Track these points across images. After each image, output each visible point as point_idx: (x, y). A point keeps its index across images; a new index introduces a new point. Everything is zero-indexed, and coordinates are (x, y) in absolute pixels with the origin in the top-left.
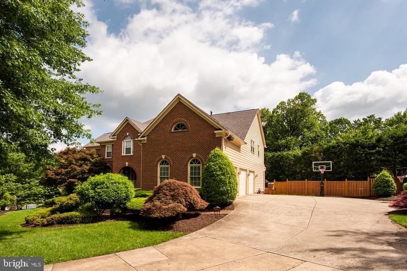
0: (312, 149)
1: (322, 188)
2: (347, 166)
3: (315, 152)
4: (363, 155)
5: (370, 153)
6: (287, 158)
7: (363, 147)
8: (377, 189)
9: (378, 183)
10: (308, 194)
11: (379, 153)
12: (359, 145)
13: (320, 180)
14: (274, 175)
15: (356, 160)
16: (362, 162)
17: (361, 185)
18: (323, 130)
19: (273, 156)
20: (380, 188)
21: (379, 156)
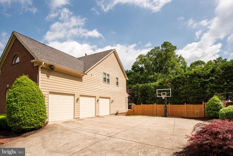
0: (165, 80)
1: (166, 111)
2: (188, 93)
3: (167, 83)
4: (199, 83)
5: (205, 82)
6: (150, 87)
7: (199, 77)
8: (208, 112)
9: (209, 107)
10: (156, 115)
11: (212, 81)
12: (197, 76)
13: (164, 104)
14: (142, 100)
15: (194, 88)
16: (198, 89)
17: (198, 109)
18: (182, 68)
19: (142, 86)
20: (210, 111)
21: (212, 84)
